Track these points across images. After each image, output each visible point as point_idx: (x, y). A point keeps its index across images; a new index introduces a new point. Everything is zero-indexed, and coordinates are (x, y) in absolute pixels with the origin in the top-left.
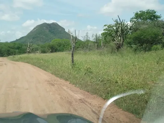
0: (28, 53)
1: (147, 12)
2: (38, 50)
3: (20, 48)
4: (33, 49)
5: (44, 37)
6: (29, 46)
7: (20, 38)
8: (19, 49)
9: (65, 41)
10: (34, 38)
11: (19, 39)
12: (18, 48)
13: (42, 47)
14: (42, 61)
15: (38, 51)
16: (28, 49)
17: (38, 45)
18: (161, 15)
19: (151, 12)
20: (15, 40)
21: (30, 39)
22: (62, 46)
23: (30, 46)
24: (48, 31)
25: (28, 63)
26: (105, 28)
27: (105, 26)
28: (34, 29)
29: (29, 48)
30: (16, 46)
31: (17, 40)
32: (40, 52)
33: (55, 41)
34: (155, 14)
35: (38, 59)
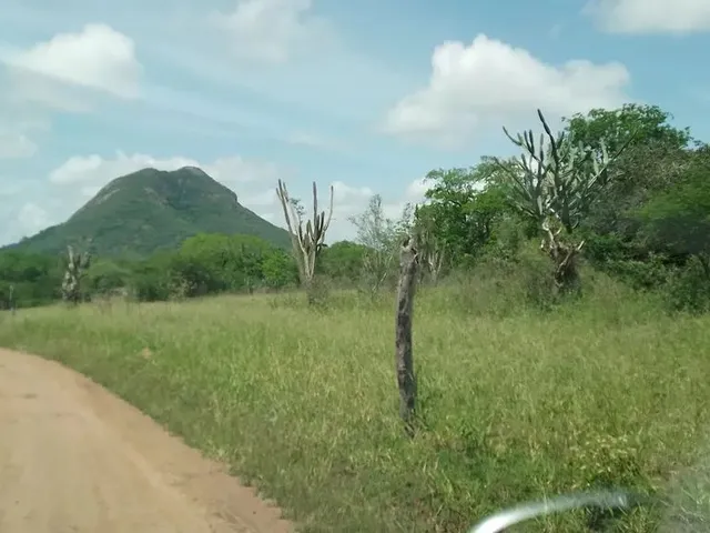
0: (69, 298)
1: (623, 118)
2: (121, 284)
3: (38, 274)
4: (97, 280)
5: (146, 227)
6: (71, 266)
7: (42, 232)
8: (33, 281)
9: (246, 246)
10: (101, 233)
11: (35, 238)
12: (31, 275)
13: (138, 272)
14: (147, 353)
15: (124, 291)
16: (70, 281)
17: (122, 263)
18: (687, 128)
19: (645, 115)
20: (17, 241)
21: (84, 238)
22: (233, 266)
23: (77, 263)
24: (165, 201)
25: (63, 358)
26: (432, 184)
27: (432, 175)
28: (103, 192)
29: (74, 272)
30: (22, 267)
31: (26, 242)
32: (130, 294)
33: (198, 243)
34: (660, 125)
35: (125, 338)
